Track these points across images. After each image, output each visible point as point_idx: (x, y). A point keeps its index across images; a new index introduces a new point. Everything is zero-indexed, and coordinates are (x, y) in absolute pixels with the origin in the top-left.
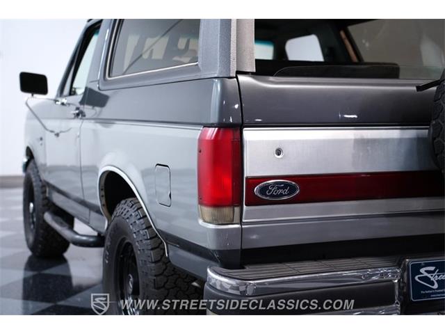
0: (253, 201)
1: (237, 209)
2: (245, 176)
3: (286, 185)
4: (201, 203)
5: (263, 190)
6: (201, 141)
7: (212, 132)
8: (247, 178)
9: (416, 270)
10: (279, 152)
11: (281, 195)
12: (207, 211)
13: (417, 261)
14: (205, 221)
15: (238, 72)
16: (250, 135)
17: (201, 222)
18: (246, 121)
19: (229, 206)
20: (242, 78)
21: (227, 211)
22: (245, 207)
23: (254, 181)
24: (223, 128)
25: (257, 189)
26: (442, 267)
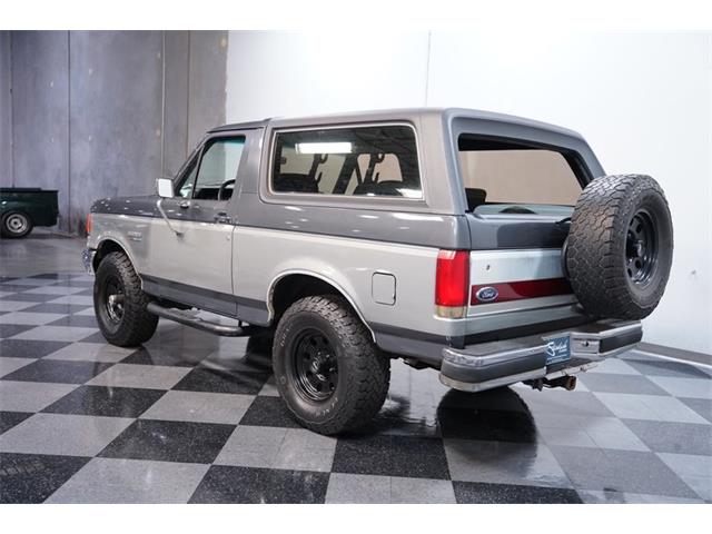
0: (475, 302)
1: (464, 308)
2: (471, 284)
3: (491, 291)
4: (438, 303)
7: (450, 255)
8: (473, 287)
10: (488, 267)
11: (489, 297)
12: (443, 309)
13: (546, 338)
16: (474, 256)
17: (436, 317)
18: (473, 247)
19: (459, 306)
20: (469, 216)
21: (458, 309)
22: (470, 306)
23: (476, 288)
24: (458, 250)
25: (478, 294)
26: (558, 342)
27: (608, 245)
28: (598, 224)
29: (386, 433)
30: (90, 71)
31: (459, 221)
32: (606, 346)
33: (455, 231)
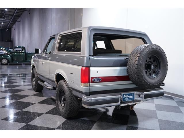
0: (92, 82)
1: (89, 84)
2: (91, 77)
3: (99, 79)
4: (81, 82)
5: (94, 80)
6: (82, 70)
7: (84, 68)
8: (91, 78)
9: (124, 95)
10: (97, 72)
11: (98, 81)
12: (83, 84)
13: (124, 94)
14: (82, 86)
15: (90, 56)
16: (92, 69)
17: (81, 86)
18: (91, 66)
19: (87, 83)
20: (90, 57)
21: (87, 84)
22: (90, 83)
23: (92, 78)
24: (86, 67)
25: (93, 80)
26: (128, 95)
27: (136, 66)
28: (134, 59)
29: (81, 119)
30: (56, 24)
31: (87, 59)
32: (146, 97)
33: (85, 61)
